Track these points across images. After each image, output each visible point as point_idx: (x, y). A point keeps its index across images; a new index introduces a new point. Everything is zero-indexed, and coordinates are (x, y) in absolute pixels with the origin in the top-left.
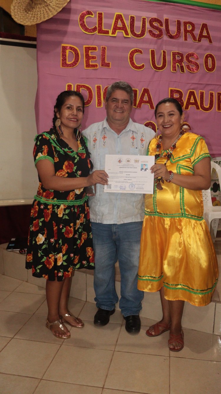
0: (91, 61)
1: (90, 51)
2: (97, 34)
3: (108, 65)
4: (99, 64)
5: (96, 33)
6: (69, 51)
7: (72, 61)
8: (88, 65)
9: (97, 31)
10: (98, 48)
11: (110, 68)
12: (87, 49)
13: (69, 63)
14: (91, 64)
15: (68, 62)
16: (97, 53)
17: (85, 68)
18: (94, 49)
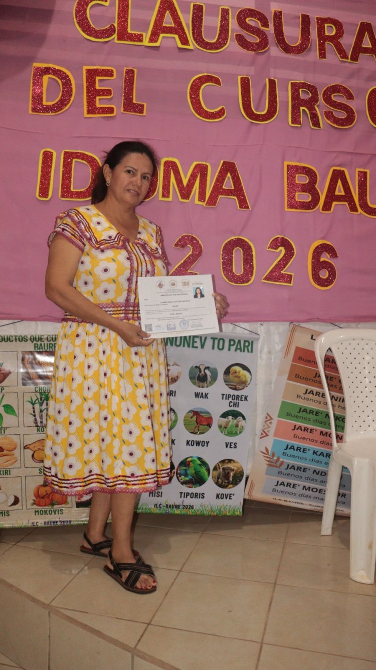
0: (99, 99)
1: (98, 78)
2: (116, 41)
3: (139, 109)
4: (118, 106)
5: (114, 38)
6: (49, 78)
7: (54, 100)
8: (92, 109)
9: (115, 36)
10: (117, 71)
11: (144, 116)
12: (92, 74)
13: (51, 103)
14: (98, 105)
15: (47, 101)
16: (116, 83)
17: (86, 115)
18: (109, 73)
